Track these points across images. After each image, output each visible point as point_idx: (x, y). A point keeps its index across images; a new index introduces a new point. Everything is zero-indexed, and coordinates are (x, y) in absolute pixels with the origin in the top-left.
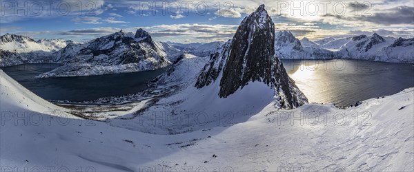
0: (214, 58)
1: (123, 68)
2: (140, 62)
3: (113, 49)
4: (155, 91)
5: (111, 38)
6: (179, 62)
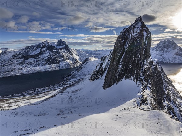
0: (104, 60)
1: (48, 67)
2: (60, 63)
3: (40, 54)
4: (68, 83)
5: (38, 46)
6: (85, 63)
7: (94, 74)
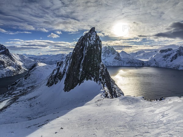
6: (33, 69)
7: (51, 79)
